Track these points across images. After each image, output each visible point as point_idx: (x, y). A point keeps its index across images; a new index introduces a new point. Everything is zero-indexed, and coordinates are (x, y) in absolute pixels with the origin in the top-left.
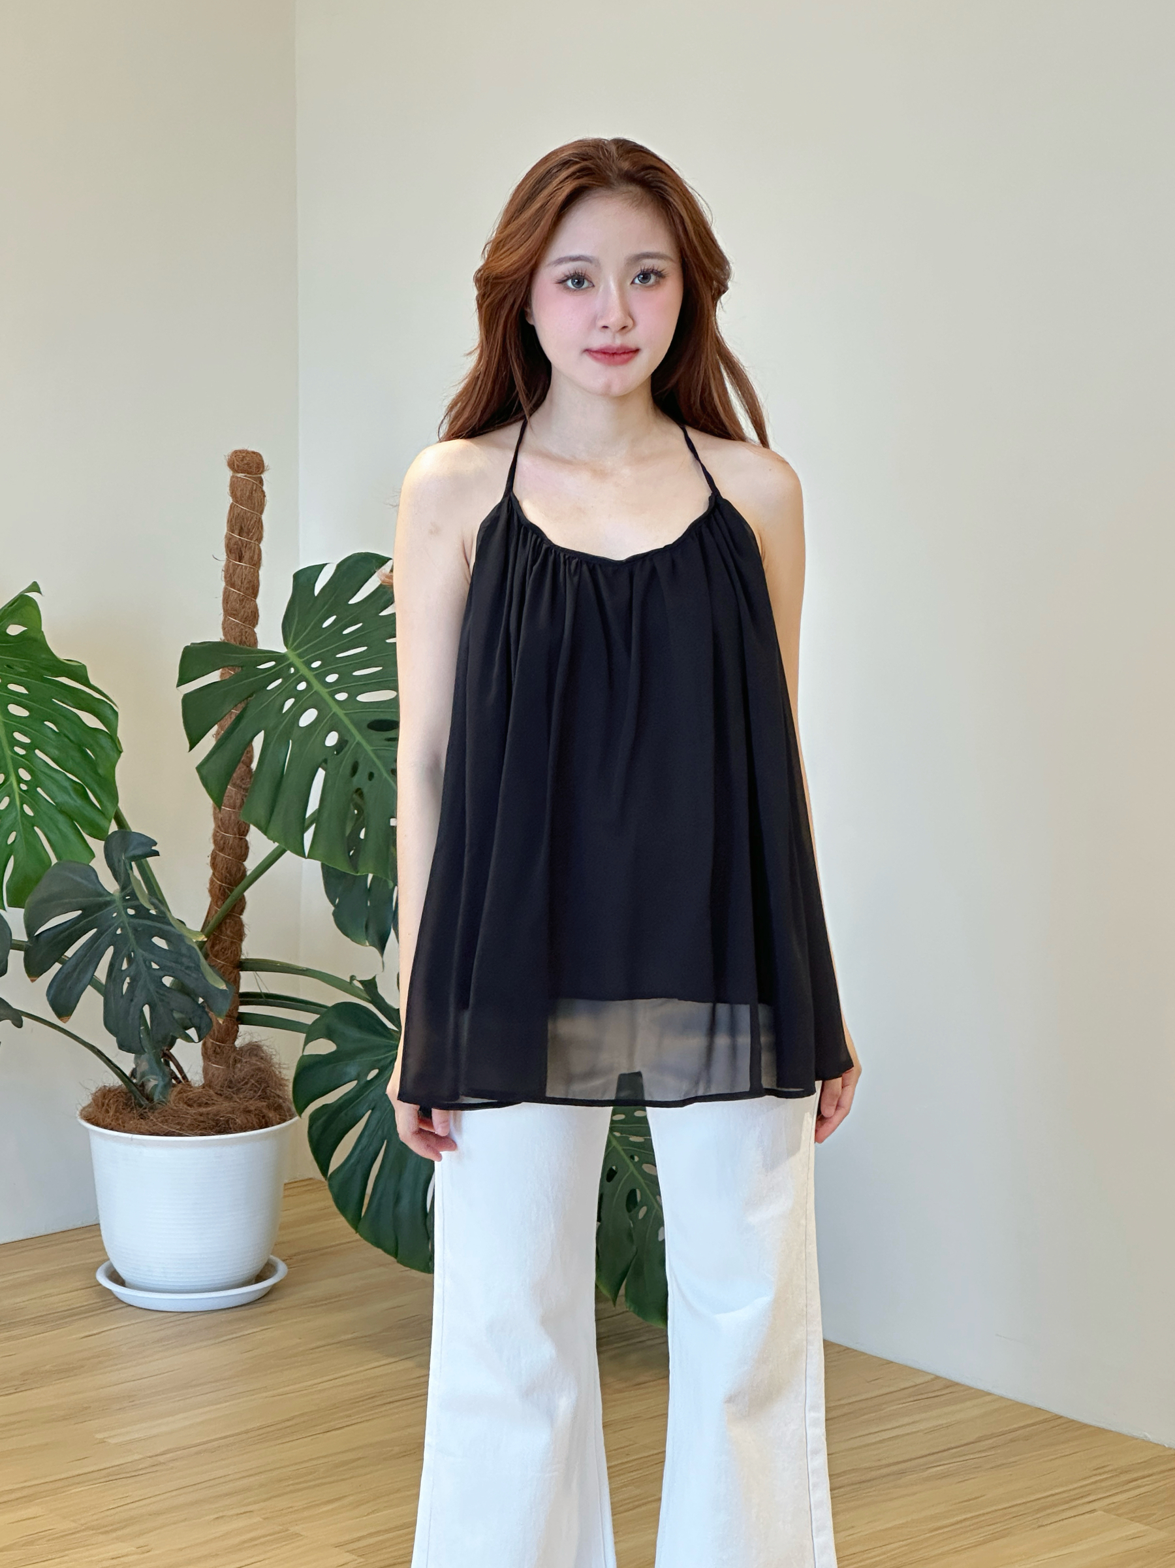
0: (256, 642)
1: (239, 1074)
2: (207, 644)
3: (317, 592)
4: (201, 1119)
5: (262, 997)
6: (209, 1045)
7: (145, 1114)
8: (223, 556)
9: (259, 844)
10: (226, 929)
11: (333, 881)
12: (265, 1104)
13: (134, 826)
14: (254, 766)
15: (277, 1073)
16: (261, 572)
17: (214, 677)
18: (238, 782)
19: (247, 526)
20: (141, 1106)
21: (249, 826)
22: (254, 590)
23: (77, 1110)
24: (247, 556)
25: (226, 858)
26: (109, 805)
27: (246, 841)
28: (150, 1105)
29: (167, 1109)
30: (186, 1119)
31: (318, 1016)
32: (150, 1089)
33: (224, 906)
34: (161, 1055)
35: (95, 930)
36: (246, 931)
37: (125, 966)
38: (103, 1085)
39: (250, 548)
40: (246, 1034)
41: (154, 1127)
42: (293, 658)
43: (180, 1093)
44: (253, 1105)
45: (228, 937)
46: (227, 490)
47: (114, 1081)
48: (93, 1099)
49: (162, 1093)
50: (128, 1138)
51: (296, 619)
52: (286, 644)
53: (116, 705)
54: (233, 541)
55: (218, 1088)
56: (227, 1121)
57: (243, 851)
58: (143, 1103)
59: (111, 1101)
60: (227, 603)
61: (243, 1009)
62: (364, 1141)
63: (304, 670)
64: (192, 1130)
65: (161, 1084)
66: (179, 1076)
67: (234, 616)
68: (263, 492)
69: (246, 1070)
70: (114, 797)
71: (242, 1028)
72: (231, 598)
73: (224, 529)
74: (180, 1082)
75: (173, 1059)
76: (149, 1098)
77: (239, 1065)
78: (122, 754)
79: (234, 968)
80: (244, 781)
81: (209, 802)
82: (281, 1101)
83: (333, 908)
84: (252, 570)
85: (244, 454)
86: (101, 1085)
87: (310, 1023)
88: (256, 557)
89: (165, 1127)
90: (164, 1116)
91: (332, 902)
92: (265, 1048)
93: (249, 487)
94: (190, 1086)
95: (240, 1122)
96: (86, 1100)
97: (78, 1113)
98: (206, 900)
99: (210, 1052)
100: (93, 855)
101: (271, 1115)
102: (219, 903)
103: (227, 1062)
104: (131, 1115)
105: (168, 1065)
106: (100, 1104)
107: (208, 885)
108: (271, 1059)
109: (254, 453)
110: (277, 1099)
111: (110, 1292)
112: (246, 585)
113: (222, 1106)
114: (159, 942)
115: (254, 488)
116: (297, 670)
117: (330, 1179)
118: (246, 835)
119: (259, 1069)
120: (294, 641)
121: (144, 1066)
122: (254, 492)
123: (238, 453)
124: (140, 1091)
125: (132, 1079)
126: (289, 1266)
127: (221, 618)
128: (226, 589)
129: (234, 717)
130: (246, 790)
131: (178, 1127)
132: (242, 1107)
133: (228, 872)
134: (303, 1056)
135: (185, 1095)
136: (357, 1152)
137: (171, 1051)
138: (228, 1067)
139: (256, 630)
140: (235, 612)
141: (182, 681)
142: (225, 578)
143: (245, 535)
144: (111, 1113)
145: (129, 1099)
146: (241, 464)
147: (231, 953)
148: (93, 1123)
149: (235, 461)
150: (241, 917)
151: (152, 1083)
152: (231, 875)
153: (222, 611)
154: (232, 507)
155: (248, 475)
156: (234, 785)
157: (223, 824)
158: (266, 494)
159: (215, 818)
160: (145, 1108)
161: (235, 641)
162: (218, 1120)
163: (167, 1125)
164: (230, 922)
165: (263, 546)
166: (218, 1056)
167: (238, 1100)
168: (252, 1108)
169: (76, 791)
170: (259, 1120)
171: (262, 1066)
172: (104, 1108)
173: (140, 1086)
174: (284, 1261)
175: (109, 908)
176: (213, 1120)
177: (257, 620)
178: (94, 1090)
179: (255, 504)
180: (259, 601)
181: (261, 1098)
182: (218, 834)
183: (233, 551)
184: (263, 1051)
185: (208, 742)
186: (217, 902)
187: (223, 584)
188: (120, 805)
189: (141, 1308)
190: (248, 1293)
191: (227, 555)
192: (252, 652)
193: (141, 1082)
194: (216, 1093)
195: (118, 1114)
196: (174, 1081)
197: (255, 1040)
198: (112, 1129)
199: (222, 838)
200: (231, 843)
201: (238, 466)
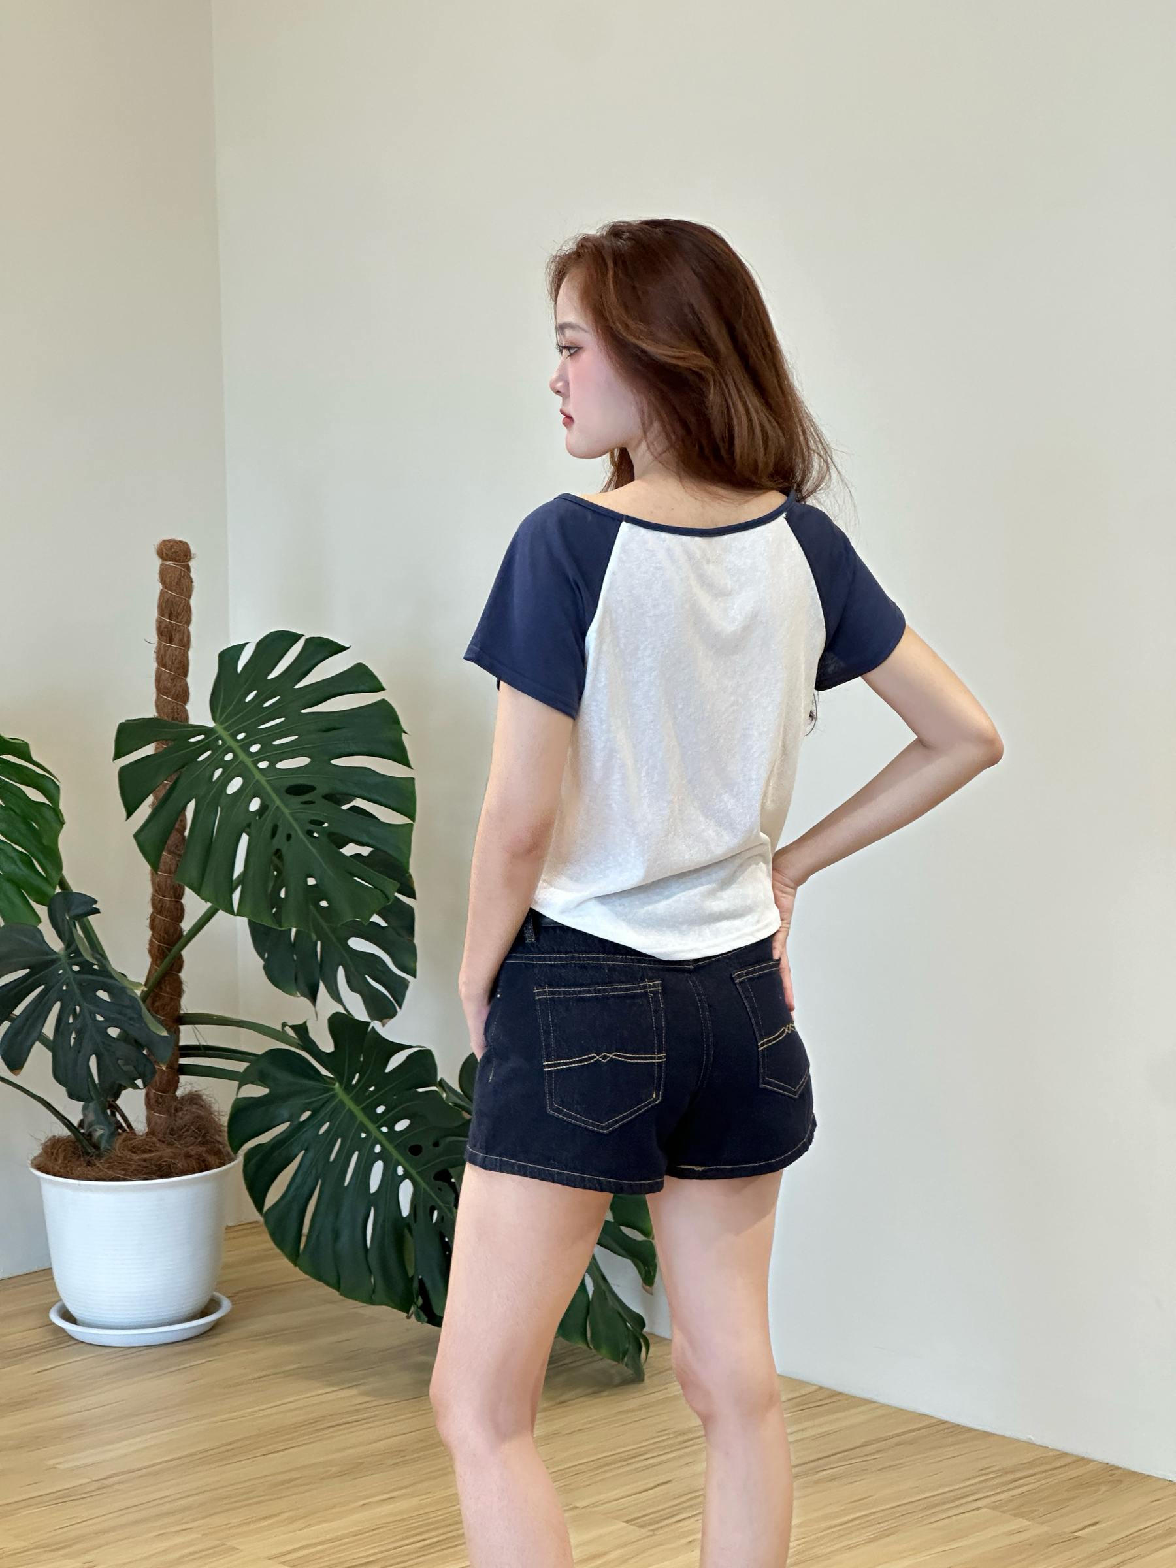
0: (187, 718)
1: (180, 1122)
2: (140, 721)
3: (239, 669)
4: (144, 1164)
5: (200, 1050)
6: (152, 1095)
7: (92, 1161)
8: (154, 639)
9: (194, 905)
10: (165, 986)
11: (262, 937)
12: (205, 1149)
13: (75, 889)
14: (187, 833)
15: (217, 1120)
16: (191, 654)
17: (149, 750)
18: (173, 848)
19: (176, 610)
20: (88, 1154)
21: (184, 890)
22: (183, 669)
23: (28, 1159)
24: (177, 637)
25: (164, 920)
26: (53, 874)
27: (182, 905)
28: (97, 1153)
29: (112, 1156)
30: (129, 1165)
31: (248, 1064)
32: (96, 1138)
33: (163, 966)
34: (107, 1106)
35: (42, 987)
36: (185, 987)
37: (71, 1021)
38: (52, 1135)
39: (180, 631)
40: (187, 1084)
41: (101, 1173)
42: (221, 731)
43: (124, 1141)
44: (194, 1150)
45: (168, 993)
46: (157, 576)
47: (65, 1132)
48: (42, 1149)
49: (107, 1142)
50: (75, 1184)
51: (222, 697)
52: (214, 719)
53: (57, 779)
54: (163, 625)
55: (160, 1135)
56: (170, 1165)
57: (178, 913)
58: (89, 1151)
59: (60, 1150)
60: (159, 684)
61: (183, 1061)
62: (298, 1180)
63: (230, 742)
64: (136, 1175)
65: (107, 1133)
66: (124, 1125)
67: (166, 694)
68: (191, 579)
69: (187, 1117)
70: (57, 864)
71: (183, 1079)
72: (163, 677)
73: (154, 614)
74: (124, 1130)
75: (118, 1109)
76: (96, 1147)
77: (180, 1114)
78: (65, 825)
79: (174, 1022)
80: (178, 848)
81: (147, 868)
82: (221, 1146)
83: (262, 963)
84: (182, 651)
85: (172, 543)
86: (50, 1135)
87: (241, 1071)
88: (185, 639)
89: (110, 1172)
90: (110, 1163)
91: (262, 956)
92: (204, 1097)
93: (178, 573)
94: (134, 1134)
95: (181, 1167)
96: (37, 1151)
97: (30, 1162)
98: (148, 961)
99: (153, 1101)
100: (39, 921)
101: (210, 1160)
102: (158, 962)
103: (168, 1111)
104: (78, 1163)
105: (113, 1114)
106: (50, 1153)
107: (147, 946)
108: (210, 1107)
109: (181, 542)
110: (216, 1145)
111: (62, 1330)
112: (176, 665)
113: (165, 1153)
114: (103, 995)
115: (182, 574)
116: (224, 743)
117: (266, 1216)
118: (181, 899)
119: (199, 1117)
120: (221, 717)
121: (91, 1117)
122: (182, 579)
123: (167, 543)
124: (87, 1140)
125: (80, 1129)
126: (232, 1301)
127: (154, 697)
128: (158, 671)
129: (167, 787)
130: (179, 855)
131: (123, 1172)
132: (183, 1152)
133: (166, 933)
134: (238, 1101)
135: (129, 1143)
136: (293, 1189)
137: (116, 1102)
138: (170, 1115)
139: (188, 707)
140: (167, 691)
141: (118, 755)
142: (157, 659)
143: (174, 618)
144: (60, 1161)
145: (76, 1148)
146: (169, 553)
147: (171, 1009)
148: (42, 1172)
149: (164, 550)
150: (180, 975)
151: (99, 1132)
152: (168, 936)
153: (154, 690)
154: (162, 593)
155: (176, 563)
156: (170, 852)
157: (160, 888)
158: (193, 580)
159: (153, 883)
160: (92, 1156)
161: (167, 717)
162: (160, 1165)
163: (113, 1171)
164: (169, 980)
165: (192, 628)
166: (160, 1106)
167: (179, 1146)
168: (193, 1153)
169: (22, 861)
170: (199, 1163)
171: (202, 1113)
172: (53, 1157)
173: (88, 1136)
174: (228, 1297)
175: (55, 966)
176: (156, 1165)
177: (188, 698)
178: (43, 1140)
179: (183, 590)
180: (190, 680)
181: (202, 1143)
182: (156, 898)
183: (163, 634)
184: (203, 1100)
185: (144, 811)
186: (156, 961)
187: (155, 665)
188: (64, 872)
189: (91, 1344)
190: (194, 1327)
191: (159, 638)
192: (184, 727)
193: (87, 1133)
194: (160, 1141)
195: (66, 1162)
196: (120, 1131)
197: (195, 1090)
198: (61, 1176)
199: (159, 902)
200: (167, 906)
201: (167, 555)
